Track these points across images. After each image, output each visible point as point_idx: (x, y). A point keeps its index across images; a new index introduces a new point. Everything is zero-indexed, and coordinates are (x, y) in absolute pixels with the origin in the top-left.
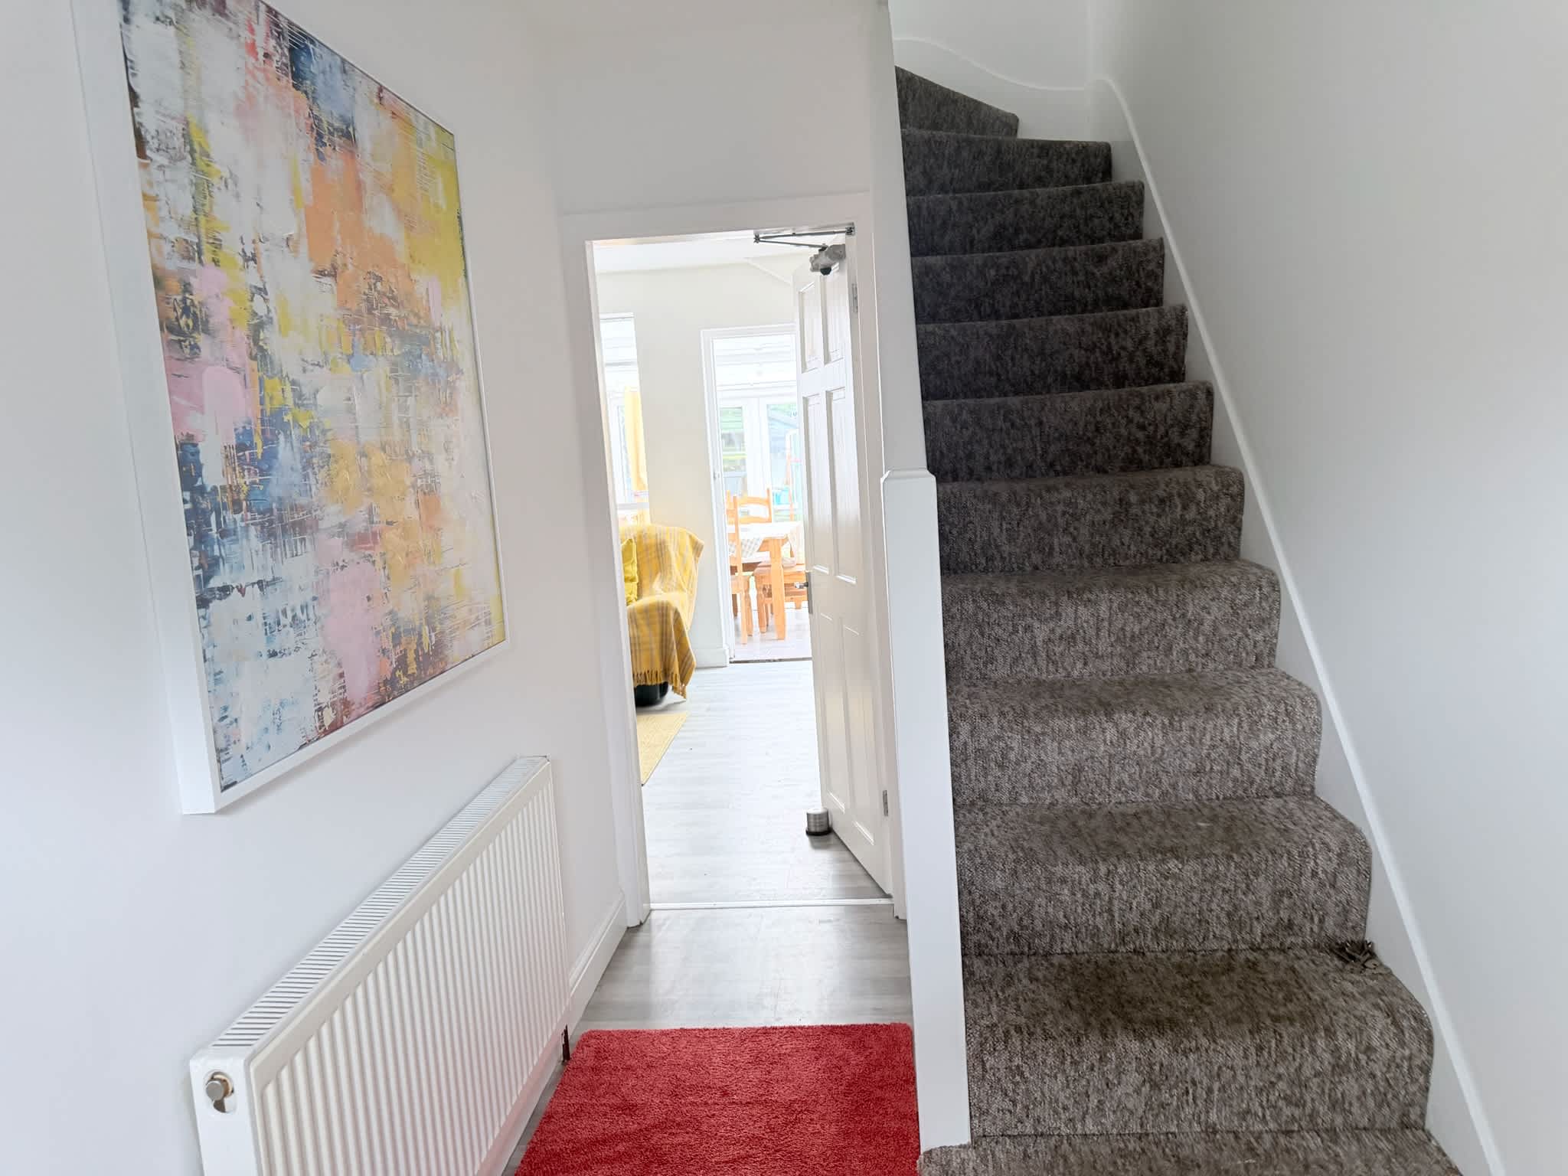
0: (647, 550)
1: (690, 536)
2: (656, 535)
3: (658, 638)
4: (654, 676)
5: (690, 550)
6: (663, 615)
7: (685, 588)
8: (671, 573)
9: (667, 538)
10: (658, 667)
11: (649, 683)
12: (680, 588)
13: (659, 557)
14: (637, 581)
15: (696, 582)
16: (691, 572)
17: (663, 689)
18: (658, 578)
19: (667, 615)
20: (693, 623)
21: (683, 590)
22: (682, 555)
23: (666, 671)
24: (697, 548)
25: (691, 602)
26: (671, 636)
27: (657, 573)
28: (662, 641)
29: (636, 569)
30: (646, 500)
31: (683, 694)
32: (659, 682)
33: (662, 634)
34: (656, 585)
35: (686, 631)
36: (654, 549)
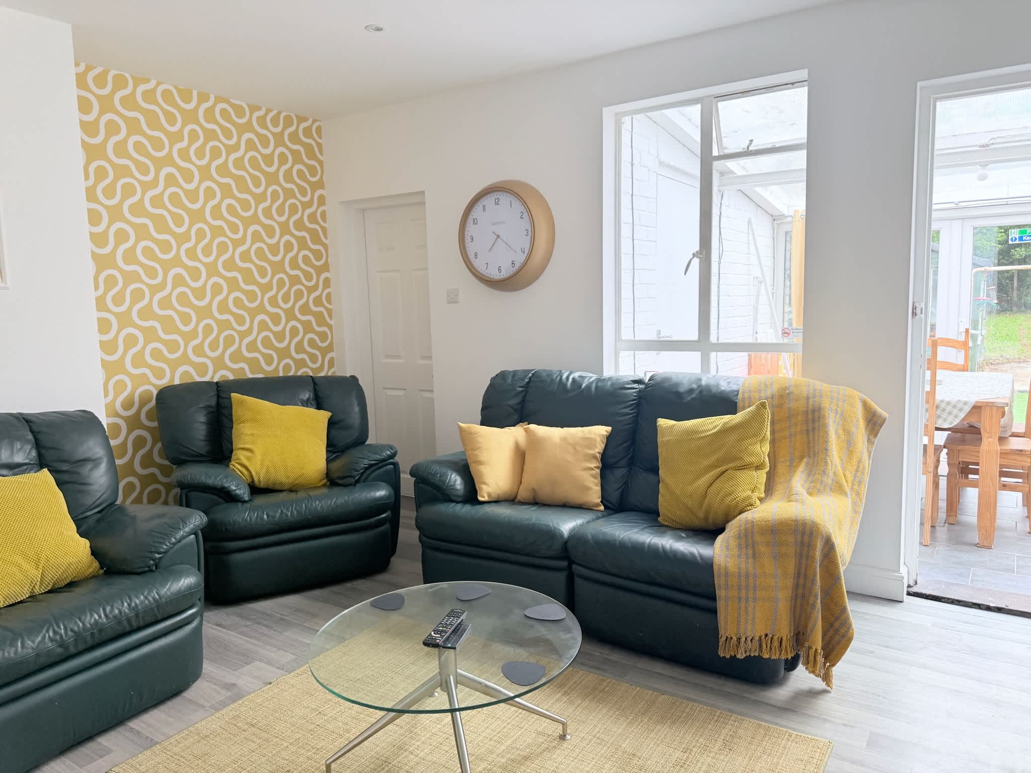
0: (789, 417)
1: (865, 405)
2: (808, 398)
3: (790, 582)
4: (776, 643)
5: (862, 424)
6: (802, 543)
7: (848, 490)
8: (826, 462)
9: (826, 403)
10: (785, 630)
11: (766, 656)
12: (838, 488)
13: (808, 431)
14: (768, 469)
15: (867, 478)
16: (860, 461)
17: (791, 665)
18: (802, 467)
19: (810, 546)
20: (855, 552)
21: (846, 494)
22: (848, 433)
23: (800, 636)
24: (874, 423)
25: (855, 512)
26: (813, 581)
27: (802, 458)
28: (796, 586)
29: (766, 448)
30: (797, 339)
31: (827, 678)
32: (783, 657)
33: (798, 575)
34: (799, 481)
35: (842, 569)
36: (800, 418)
